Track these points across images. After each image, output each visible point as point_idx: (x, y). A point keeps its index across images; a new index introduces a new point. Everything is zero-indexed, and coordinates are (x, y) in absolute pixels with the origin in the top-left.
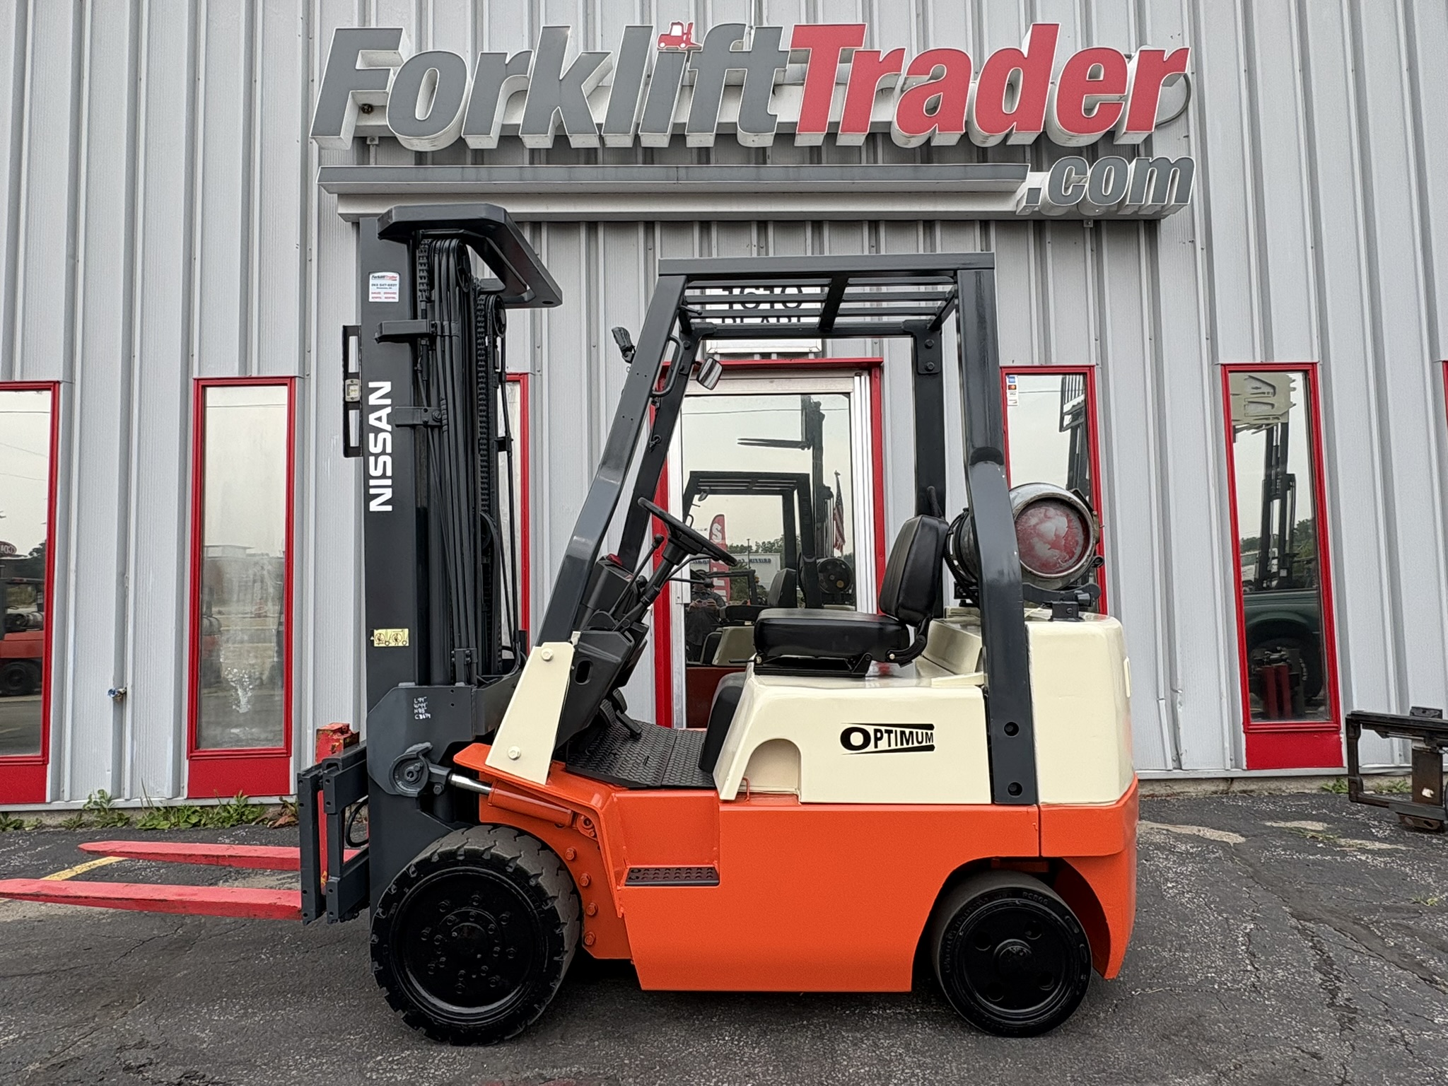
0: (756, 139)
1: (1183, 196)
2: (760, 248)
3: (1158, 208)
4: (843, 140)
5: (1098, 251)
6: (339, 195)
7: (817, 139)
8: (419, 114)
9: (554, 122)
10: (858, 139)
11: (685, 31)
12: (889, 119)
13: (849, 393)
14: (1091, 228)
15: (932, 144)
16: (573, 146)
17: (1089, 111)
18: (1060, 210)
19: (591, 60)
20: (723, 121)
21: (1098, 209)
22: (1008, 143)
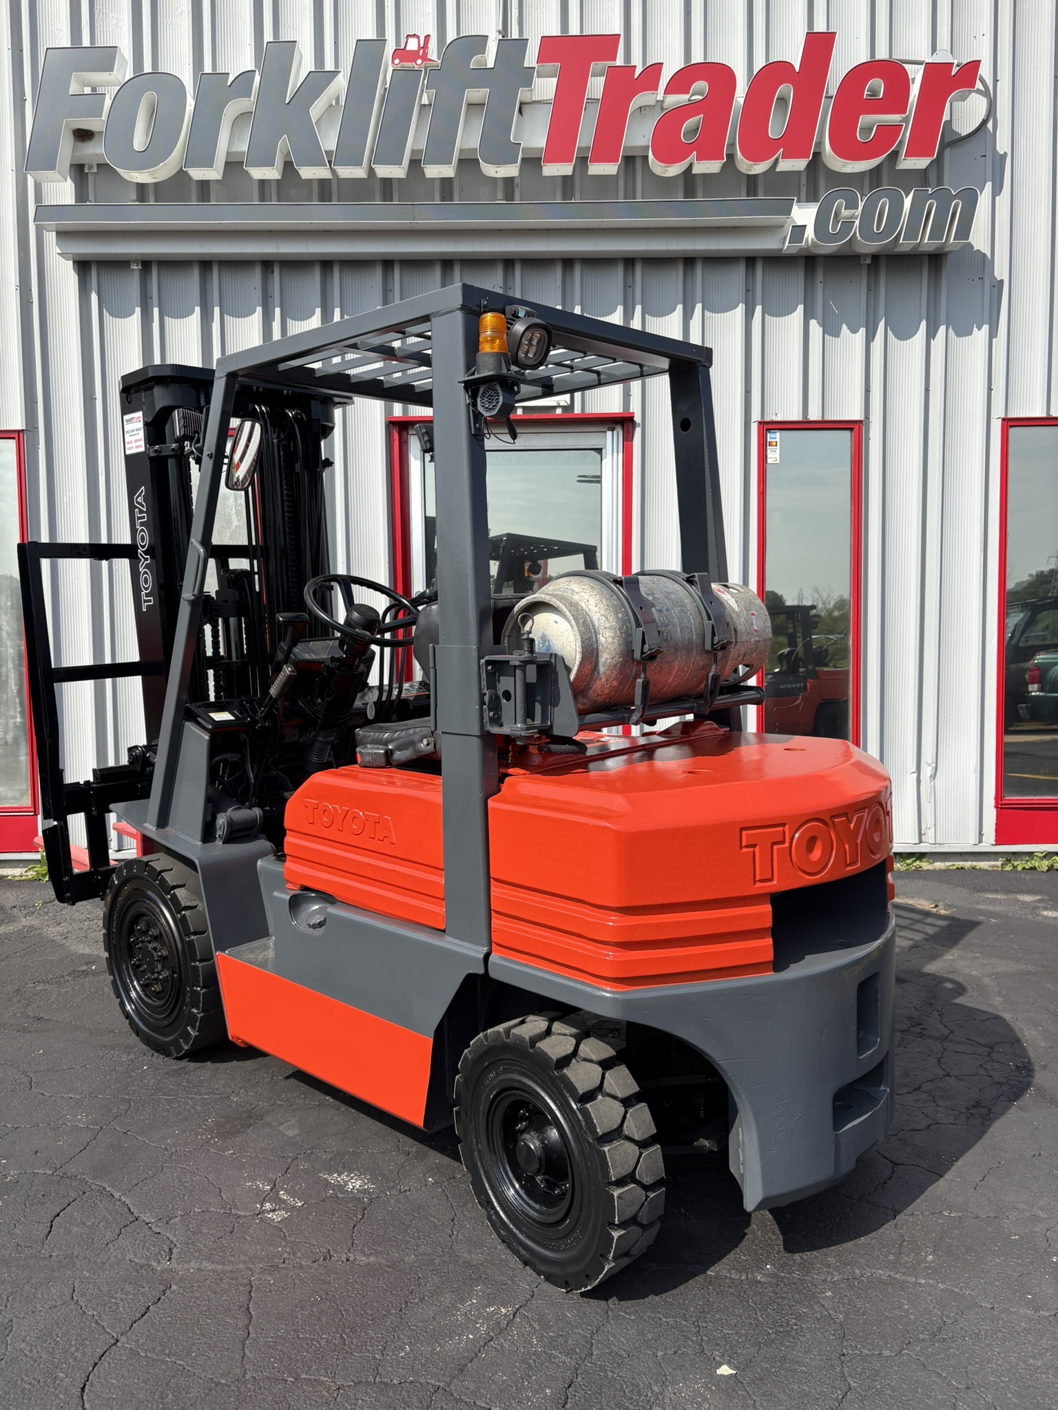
0: (498, 169)
4: (596, 169)
5: (872, 289)
6: (57, 232)
7: (566, 169)
8: (138, 144)
9: (281, 149)
10: (610, 169)
11: (422, 45)
12: (644, 144)
13: (601, 449)
14: (868, 265)
15: (694, 172)
16: (303, 177)
18: (830, 247)
19: (321, 78)
20: (466, 147)
21: (870, 247)
22: (777, 170)
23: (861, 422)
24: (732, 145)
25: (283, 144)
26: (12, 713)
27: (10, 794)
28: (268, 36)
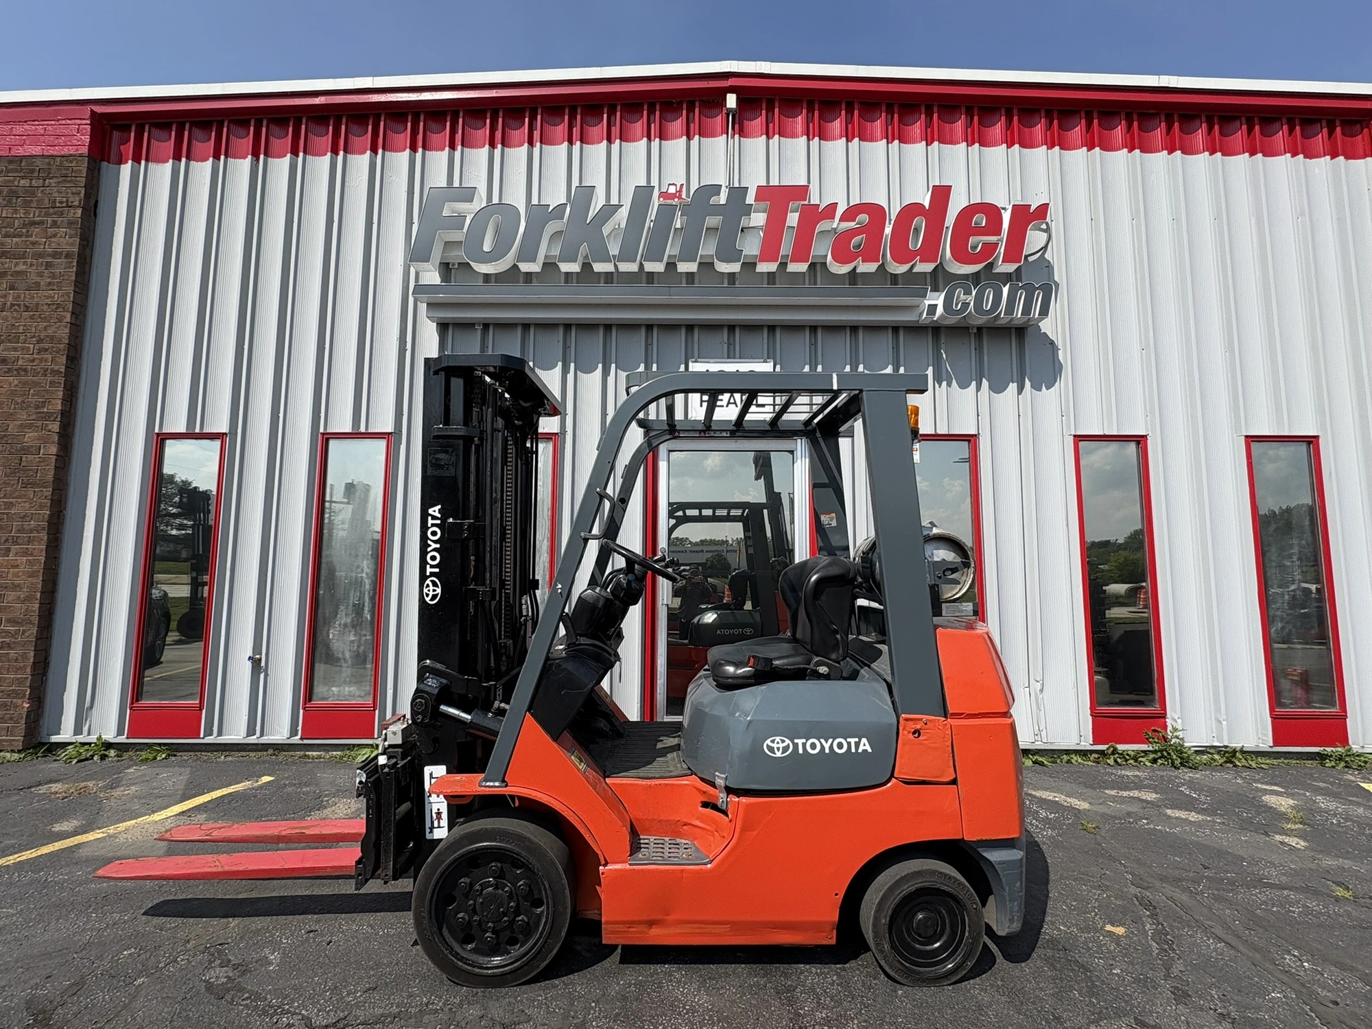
0: (728, 266)
1: (1044, 312)
2: (729, 344)
3: (1026, 319)
4: (793, 267)
5: (979, 349)
6: (427, 303)
7: (771, 267)
8: (487, 247)
9: (582, 252)
10: (803, 268)
11: (678, 190)
12: (825, 254)
13: (793, 451)
14: (975, 334)
15: (857, 271)
16: (596, 270)
17: (974, 248)
18: (952, 320)
19: (610, 210)
20: (704, 253)
21: (981, 320)
22: (914, 271)
23: (976, 435)
24: (884, 255)
25: (584, 249)
26: (364, 632)
27: (357, 693)
28: (575, 183)
